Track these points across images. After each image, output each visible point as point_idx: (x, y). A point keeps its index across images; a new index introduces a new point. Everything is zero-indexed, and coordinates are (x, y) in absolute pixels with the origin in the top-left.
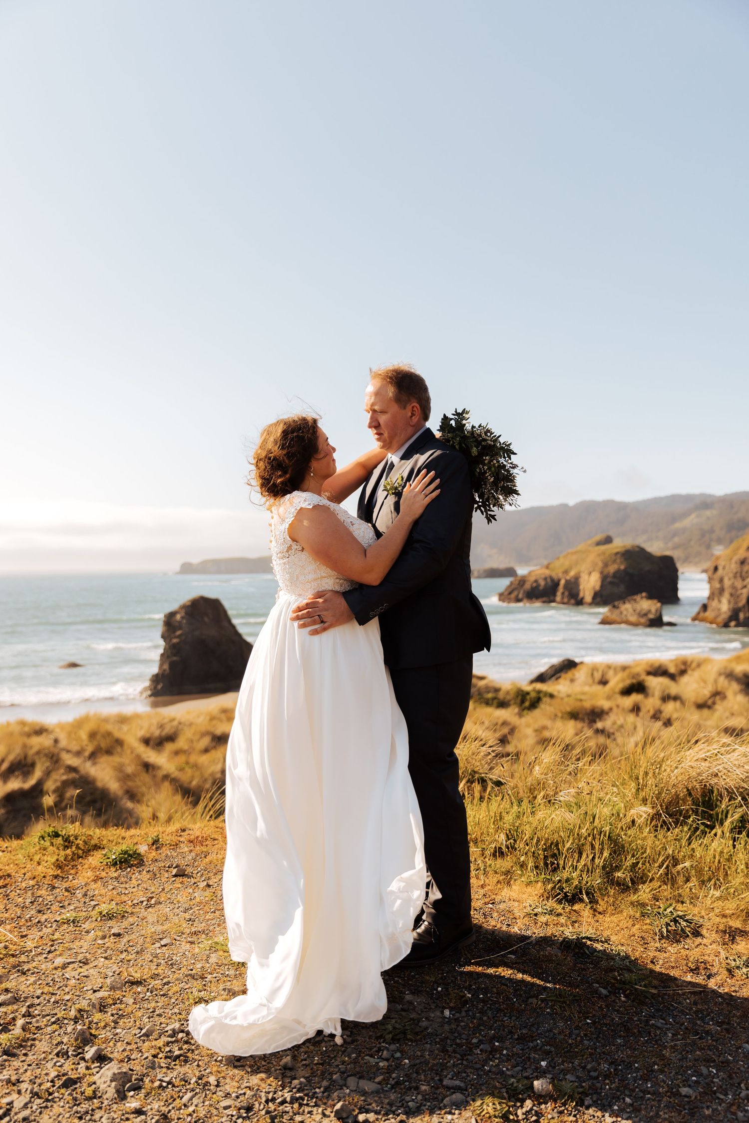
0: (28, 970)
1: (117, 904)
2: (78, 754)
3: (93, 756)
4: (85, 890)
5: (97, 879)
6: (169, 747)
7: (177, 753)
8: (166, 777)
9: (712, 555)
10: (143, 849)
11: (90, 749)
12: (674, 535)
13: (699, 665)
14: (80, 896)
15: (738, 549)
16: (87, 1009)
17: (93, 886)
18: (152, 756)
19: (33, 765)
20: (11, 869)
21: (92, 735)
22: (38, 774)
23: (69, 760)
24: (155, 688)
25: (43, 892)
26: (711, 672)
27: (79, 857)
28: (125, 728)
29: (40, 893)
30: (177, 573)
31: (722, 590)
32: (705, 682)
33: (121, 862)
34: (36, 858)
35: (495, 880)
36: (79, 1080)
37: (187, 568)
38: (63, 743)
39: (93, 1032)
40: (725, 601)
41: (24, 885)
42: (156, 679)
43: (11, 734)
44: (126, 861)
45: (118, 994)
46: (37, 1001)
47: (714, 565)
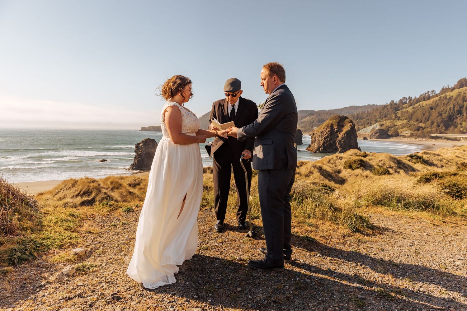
0: (102, 236)
1: (127, 221)
3: (112, 189)
4: (117, 218)
5: (120, 215)
6: (138, 187)
7: (140, 189)
9: (313, 130)
10: (134, 208)
11: (111, 187)
12: (302, 123)
13: (306, 163)
14: (116, 220)
15: (321, 128)
16: (120, 244)
17: (119, 217)
18: (132, 190)
19: (92, 192)
20: (94, 213)
21: (112, 183)
22: (93, 195)
23: (104, 191)
24: (133, 168)
26: (309, 165)
27: (114, 210)
28: (123, 181)
29: (103, 219)
30: (140, 131)
31: (315, 141)
32: (307, 169)
33: (127, 211)
34: (102, 210)
35: (233, 214)
36: (120, 259)
37: (143, 129)
38: (102, 185)
39: (122, 249)
40: (316, 144)
41: (98, 217)
42: (133, 165)
43: (84, 182)
44: (129, 211)
45: (128, 241)
46: (105, 243)
47: (313, 133)
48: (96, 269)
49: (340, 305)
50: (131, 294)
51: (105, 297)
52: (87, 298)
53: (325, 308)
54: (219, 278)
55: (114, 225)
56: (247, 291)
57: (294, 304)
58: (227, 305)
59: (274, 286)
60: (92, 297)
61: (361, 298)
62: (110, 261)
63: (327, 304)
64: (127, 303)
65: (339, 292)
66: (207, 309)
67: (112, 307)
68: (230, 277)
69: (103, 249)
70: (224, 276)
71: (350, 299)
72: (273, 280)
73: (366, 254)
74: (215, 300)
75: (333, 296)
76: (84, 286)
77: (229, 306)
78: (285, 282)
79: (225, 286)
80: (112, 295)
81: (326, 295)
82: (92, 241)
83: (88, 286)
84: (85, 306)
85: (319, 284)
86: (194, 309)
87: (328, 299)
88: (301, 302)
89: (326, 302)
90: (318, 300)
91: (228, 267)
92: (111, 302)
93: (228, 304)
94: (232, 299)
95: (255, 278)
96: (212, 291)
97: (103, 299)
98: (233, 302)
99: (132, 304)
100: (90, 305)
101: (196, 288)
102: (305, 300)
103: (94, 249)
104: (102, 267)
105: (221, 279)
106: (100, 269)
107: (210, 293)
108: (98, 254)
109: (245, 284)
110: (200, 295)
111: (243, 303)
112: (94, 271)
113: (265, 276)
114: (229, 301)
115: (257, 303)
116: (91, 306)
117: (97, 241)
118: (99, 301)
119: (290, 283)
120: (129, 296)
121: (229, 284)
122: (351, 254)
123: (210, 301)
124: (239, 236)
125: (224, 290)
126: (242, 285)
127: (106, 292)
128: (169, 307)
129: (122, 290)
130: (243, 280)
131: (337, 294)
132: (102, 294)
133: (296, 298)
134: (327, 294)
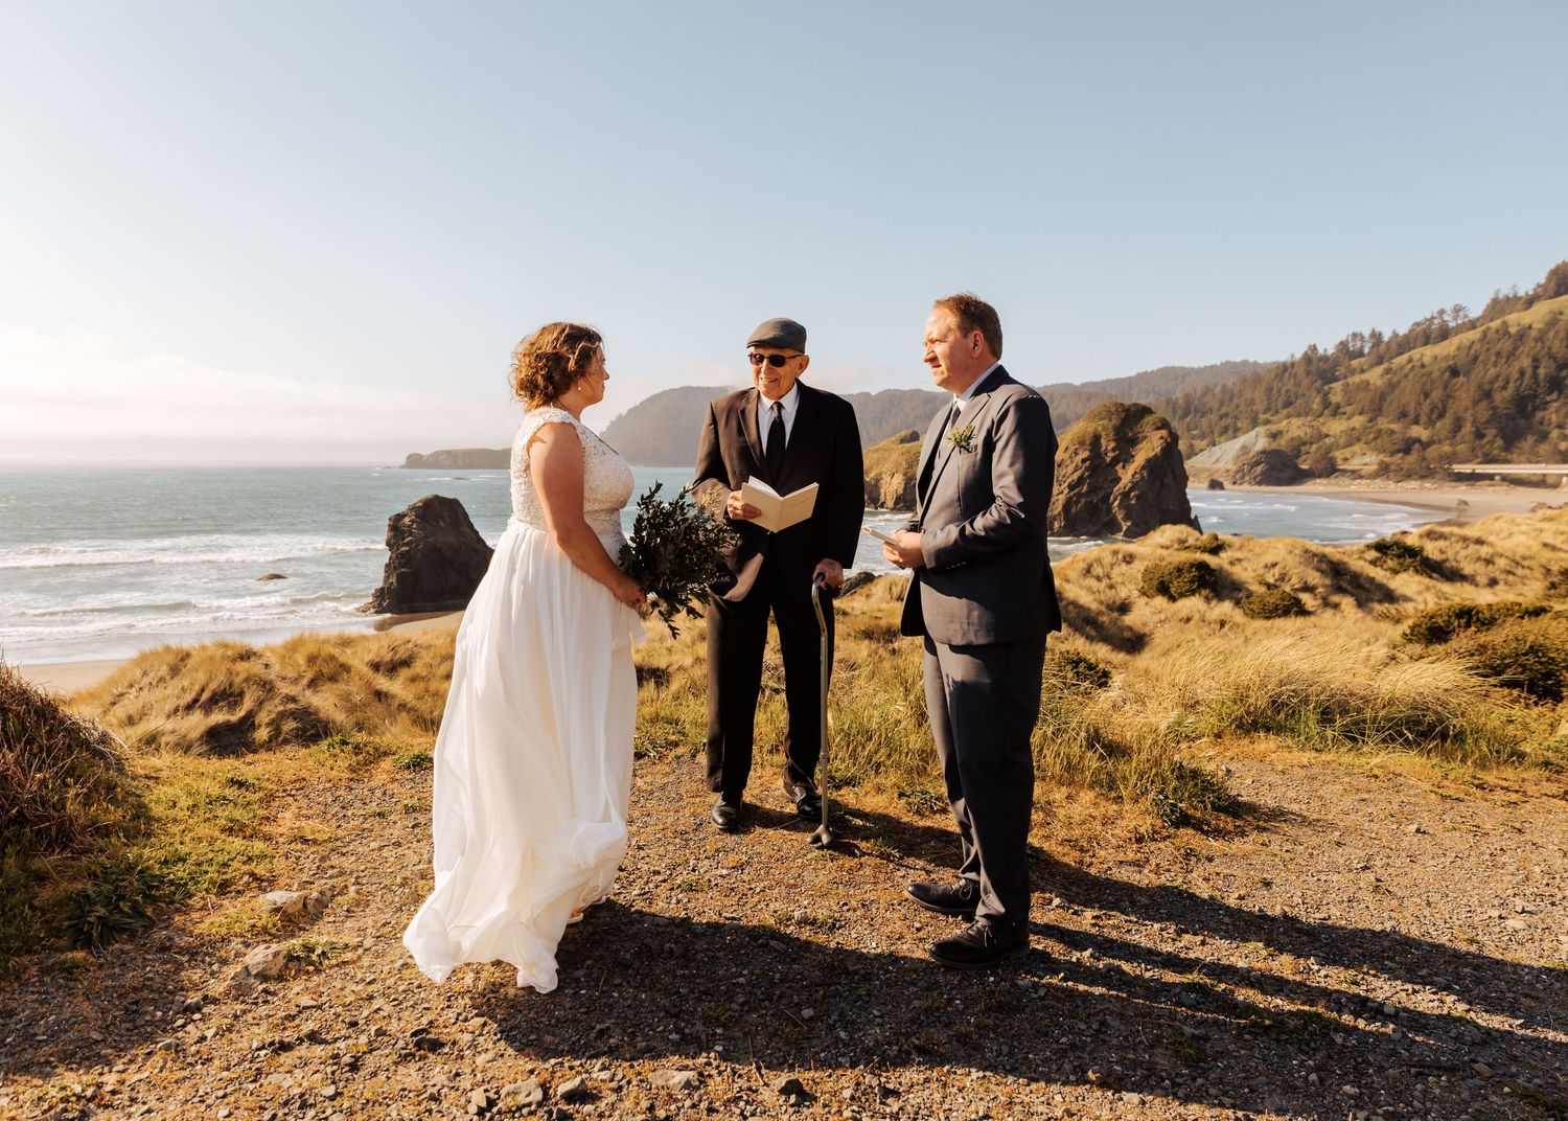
0: (347, 852)
1: (418, 799)
2: (295, 681)
3: (313, 684)
4: (382, 789)
5: (393, 780)
6: (405, 673)
7: (413, 680)
8: (402, 706)
11: (309, 675)
14: (379, 795)
16: (411, 876)
17: (390, 786)
18: (382, 683)
19: (241, 694)
20: (304, 774)
21: (312, 660)
22: (248, 703)
23: (285, 689)
24: (380, 605)
25: (341, 792)
27: (371, 762)
29: (338, 793)
30: (402, 467)
33: (414, 766)
34: (328, 764)
37: (415, 461)
38: (276, 669)
41: (321, 787)
42: (380, 594)
43: (211, 658)
44: (419, 764)
46: (362, 874)
48: (349, 956)
49: (1125, 1058)
50: (473, 1033)
51: (393, 1042)
52: (337, 1045)
53: (1079, 1066)
54: (741, 980)
55: (379, 814)
56: (834, 1017)
57: (983, 1057)
58: (775, 1061)
59: (916, 1003)
60: (350, 1042)
61: (1194, 1035)
62: (387, 929)
63: (1086, 1056)
64: (462, 1057)
65: (1122, 1017)
66: (714, 1072)
67: (420, 1069)
68: (778, 976)
69: (358, 892)
70: (757, 972)
71: (1159, 1038)
72: (915, 985)
73: (1211, 897)
74: (735, 1046)
75: (1104, 1029)
76: (319, 1007)
77: (780, 1064)
78: (951, 989)
79: (763, 1005)
80: (414, 1035)
81: (1083, 1027)
82: (318, 867)
83: (333, 1010)
84: (335, 1067)
85: (1059, 994)
86: (675, 1073)
87: (1089, 1039)
88: (1005, 1049)
89: (1083, 1050)
90: (1057, 1042)
91: (768, 944)
92: (414, 1056)
93: (777, 1058)
94: (787, 1043)
95: (857, 977)
96: (722, 1019)
97: (386, 1048)
98: (793, 1052)
99: (481, 1060)
100: (350, 1065)
101: (674, 1011)
102: (1016, 1043)
103: (329, 894)
104: (366, 950)
105: (748, 984)
106: (359, 958)
107: (718, 1027)
108: (345, 908)
109: (824, 997)
110: (686, 1031)
111: (823, 1055)
112: (343, 962)
113: (888, 971)
114: (780, 1050)
115: (867, 1053)
116: (354, 1067)
117: (332, 867)
118: (374, 1053)
119: (968, 991)
120: (467, 1037)
121: (775, 998)
122: (1162, 897)
123: (719, 1048)
124: (795, 844)
125: (761, 1016)
126: (816, 1001)
127: (394, 1027)
128: (596, 1069)
129: (441, 1020)
130: (819, 985)
131: (1116, 1023)
132: (380, 1033)
133: (987, 1037)
134: (1086, 1023)
